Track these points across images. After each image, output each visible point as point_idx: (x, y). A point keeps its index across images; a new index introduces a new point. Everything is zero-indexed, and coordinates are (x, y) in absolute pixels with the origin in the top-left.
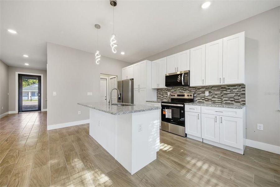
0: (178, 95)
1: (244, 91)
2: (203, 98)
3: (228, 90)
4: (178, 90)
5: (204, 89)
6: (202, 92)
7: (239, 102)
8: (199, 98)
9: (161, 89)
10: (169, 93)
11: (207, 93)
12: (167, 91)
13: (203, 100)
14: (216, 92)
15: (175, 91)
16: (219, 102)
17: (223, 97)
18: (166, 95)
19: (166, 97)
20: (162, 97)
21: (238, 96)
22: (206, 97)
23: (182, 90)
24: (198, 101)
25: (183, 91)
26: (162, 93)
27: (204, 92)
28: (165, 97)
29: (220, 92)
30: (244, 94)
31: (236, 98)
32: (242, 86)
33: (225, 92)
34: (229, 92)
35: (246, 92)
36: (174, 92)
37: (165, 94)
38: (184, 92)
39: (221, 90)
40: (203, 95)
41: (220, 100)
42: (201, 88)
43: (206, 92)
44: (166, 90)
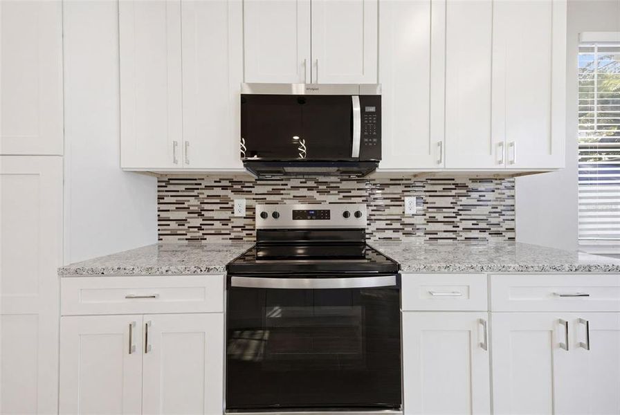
0: (298, 215)
1: (512, 196)
2: (397, 225)
3: (473, 195)
4: (293, 188)
5: (399, 189)
6: (393, 199)
7: (500, 234)
8: (382, 225)
9: (192, 182)
10: (240, 204)
11: (411, 205)
12: (228, 193)
13: (396, 230)
14: (441, 202)
15: (275, 192)
16: (445, 235)
17: (459, 217)
18: (226, 215)
19: (225, 222)
20: (198, 222)
21: (497, 215)
22: (406, 221)
23: (310, 189)
24: (378, 235)
25: (314, 193)
26: (193, 201)
27: (398, 201)
28: (218, 225)
29: (451, 199)
30: (512, 208)
31: (493, 221)
33: (464, 201)
34: (475, 202)
35: (518, 203)
36: (269, 198)
37: (217, 207)
38: (318, 197)
39: (453, 192)
40: (397, 210)
41: (450, 228)
42: (388, 185)
43: (407, 199)
44: (224, 188)
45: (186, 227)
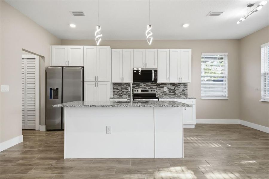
0: (142, 91)
1: (187, 87)
3: (179, 87)
4: (141, 85)
5: (163, 85)
6: (162, 88)
7: (184, 95)
8: (159, 93)
10: (129, 88)
11: (165, 89)
12: (127, 86)
13: (162, 94)
14: (172, 88)
16: (173, 95)
17: (176, 91)
18: (127, 91)
19: (127, 92)
20: (121, 92)
22: (165, 92)
23: (144, 85)
24: (159, 95)
25: (145, 86)
26: (120, 88)
27: (163, 88)
28: (125, 93)
29: (174, 88)
30: (187, 89)
31: (183, 92)
32: (186, 84)
33: (177, 88)
34: (179, 88)
35: (188, 88)
36: (136, 87)
37: (125, 89)
38: (146, 87)
39: (175, 86)
40: (163, 90)
41: (174, 94)
42: (161, 85)
44: (126, 85)
45: (119, 93)
